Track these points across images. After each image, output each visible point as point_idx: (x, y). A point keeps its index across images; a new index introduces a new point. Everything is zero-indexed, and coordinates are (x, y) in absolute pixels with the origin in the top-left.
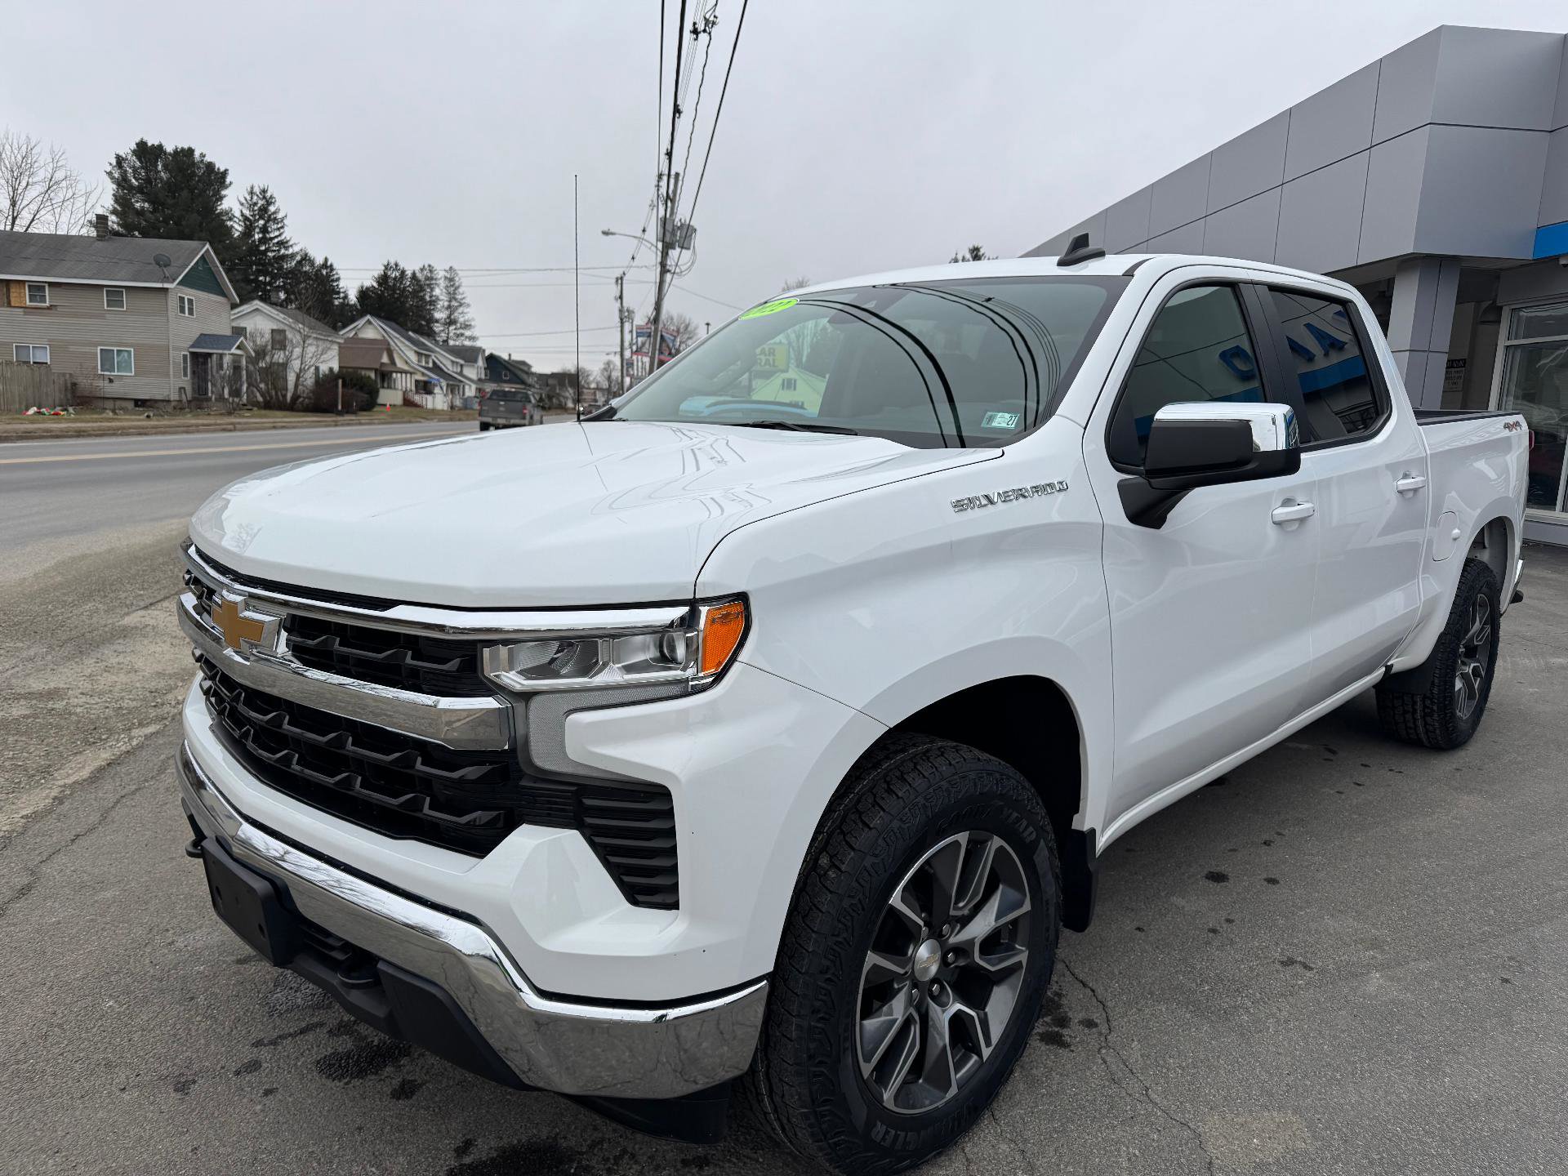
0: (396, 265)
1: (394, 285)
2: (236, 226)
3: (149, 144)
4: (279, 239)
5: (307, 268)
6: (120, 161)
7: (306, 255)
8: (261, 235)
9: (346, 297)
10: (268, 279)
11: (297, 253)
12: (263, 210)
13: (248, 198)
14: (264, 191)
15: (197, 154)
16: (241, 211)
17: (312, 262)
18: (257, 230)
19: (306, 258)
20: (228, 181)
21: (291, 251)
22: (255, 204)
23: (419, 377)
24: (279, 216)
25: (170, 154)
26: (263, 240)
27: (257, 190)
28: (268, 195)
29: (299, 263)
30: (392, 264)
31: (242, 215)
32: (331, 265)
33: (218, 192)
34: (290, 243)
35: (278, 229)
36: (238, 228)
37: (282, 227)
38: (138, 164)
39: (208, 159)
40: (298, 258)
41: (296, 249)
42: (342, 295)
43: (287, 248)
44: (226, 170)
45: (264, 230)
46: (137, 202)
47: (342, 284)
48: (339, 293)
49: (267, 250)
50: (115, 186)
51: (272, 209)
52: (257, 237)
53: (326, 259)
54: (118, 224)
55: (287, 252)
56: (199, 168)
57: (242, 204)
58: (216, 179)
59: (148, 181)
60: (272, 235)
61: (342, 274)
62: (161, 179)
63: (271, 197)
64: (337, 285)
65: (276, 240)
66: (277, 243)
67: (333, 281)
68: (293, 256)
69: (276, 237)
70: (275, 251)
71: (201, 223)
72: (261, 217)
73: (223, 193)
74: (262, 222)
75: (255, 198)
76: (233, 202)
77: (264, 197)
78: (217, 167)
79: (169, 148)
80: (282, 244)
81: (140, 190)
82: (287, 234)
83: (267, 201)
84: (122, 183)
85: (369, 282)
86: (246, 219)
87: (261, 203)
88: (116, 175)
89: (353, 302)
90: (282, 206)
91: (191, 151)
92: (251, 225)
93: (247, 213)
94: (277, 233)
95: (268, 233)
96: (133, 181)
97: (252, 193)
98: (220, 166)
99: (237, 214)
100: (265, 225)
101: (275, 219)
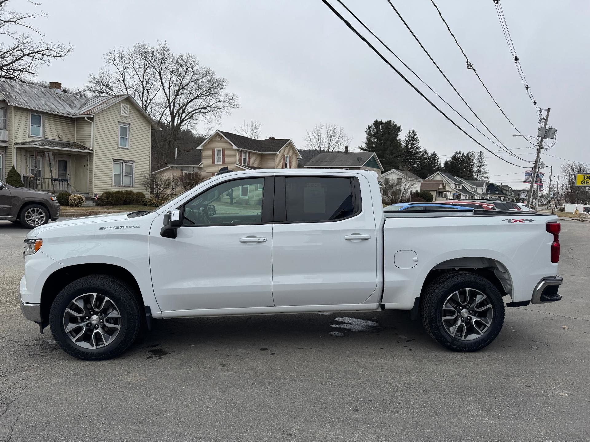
0: (460, 152)
1: (458, 159)
2: (403, 144)
3: (378, 121)
4: (417, 147)
5: (425, 156)
6: (369, 127)
7: (426, 151)
8: (411, 146)
9: (440, 165)
10: (412, 161)
11: (422, 151)
12: (413, 138)
13: (408, 134)
14: (414, 131)
15: (392, 122)
16: (406, 139)
17: (427, 154)
18: (410, 144)
19: (426, 152)
20: (401, 129)
21: (420, 150)
22: (410, 136)
23: (455, 193)
24: (418, 139)
25: (384, 123)
26: (412, 148)
27: (411, 131)
28: (415, 132)
29: (423, 154)
30: (458, 152)
31: (406, 140)
32: (436, 154)
33: (397, 133)
34: (420, 148)
35: (417, 143)
36: (404, 145)
37: (418, 143)
38: (374, 128)
39: (395, 123)
40: (423, 152)
41: (422, 150)
42: (439, 164)
43: (419, 150)
44: (401, 126)
45: (412, 144)
46: (373, 139)
47: (439, 160)
48: (438, 163)
49: (412, 151)
50: (367, 135)
51: (416, 137)
52: (409, 147)
53: (434, 152)
54: (367, 147)
55: (419, 151)
56: (392, 126)
57: (406, 136)
58: (397, 129)
59: (377, 132)
60: (415, 146)
61: (439, 157)
62: (380, 132)
63: (416, 133)
64: (438, 161)
65: (416, 147)
66: (416, 148)
67: (436, 159)
68: (420, 152)
69: (416, 146)
70: (415, 151)
71: (391, 144)
72: (412, 140)
73: (399, 133)
74: (412, 142)
75: (410, 134)
76: (402, 137)
77: (413, 133)
78: (397, 125)
79: (384, 121)
80: (418, 148)
81: (374, 136)
82: (419, 145)
83: (414, 134)
84: (369, 134)
85: (449, 159)
86: (407, 141)
87: (412, 135)
88: (368, 132)
89: (442, 167)
90: (419, 136)
91: (390, 121)
92: (408, 143)
93: (407, 139)
94: (416, 145)
95: (414, 145)
96: (373, 133)
97: (409, 132)
98: (399, 125)
99: (404, 140)
100: (413, 143)
101: (416, 140)
